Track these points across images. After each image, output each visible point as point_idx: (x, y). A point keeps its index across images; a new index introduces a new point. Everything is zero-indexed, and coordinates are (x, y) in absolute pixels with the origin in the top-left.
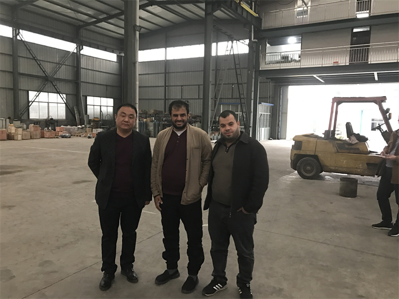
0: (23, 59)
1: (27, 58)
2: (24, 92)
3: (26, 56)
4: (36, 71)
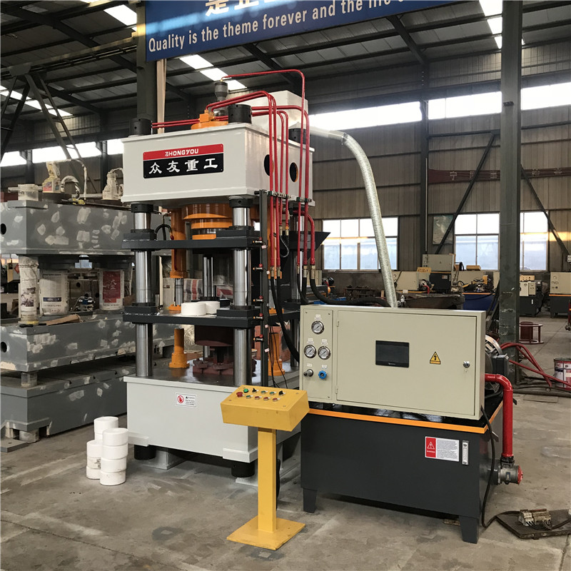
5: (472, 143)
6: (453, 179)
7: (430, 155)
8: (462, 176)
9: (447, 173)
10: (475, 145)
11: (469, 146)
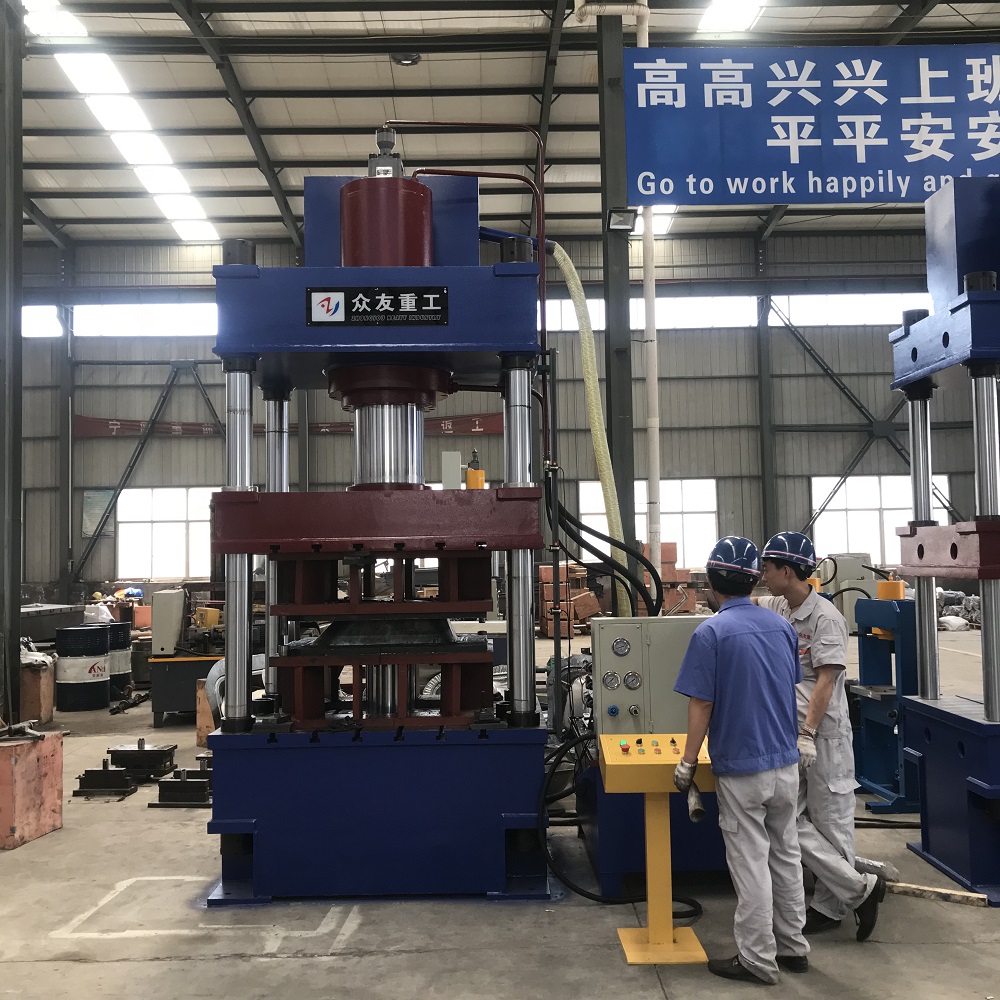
0: (794, 381)
1: (806, 376)
2: (798, 482)
3: (802, 372)
4: (835, 411)
5: (144, 378)
6: (114, 433)
7: (77, 394)
8: (128, 429)
9: (104, 422)
10: (148, 382)
11: (138, 381)
